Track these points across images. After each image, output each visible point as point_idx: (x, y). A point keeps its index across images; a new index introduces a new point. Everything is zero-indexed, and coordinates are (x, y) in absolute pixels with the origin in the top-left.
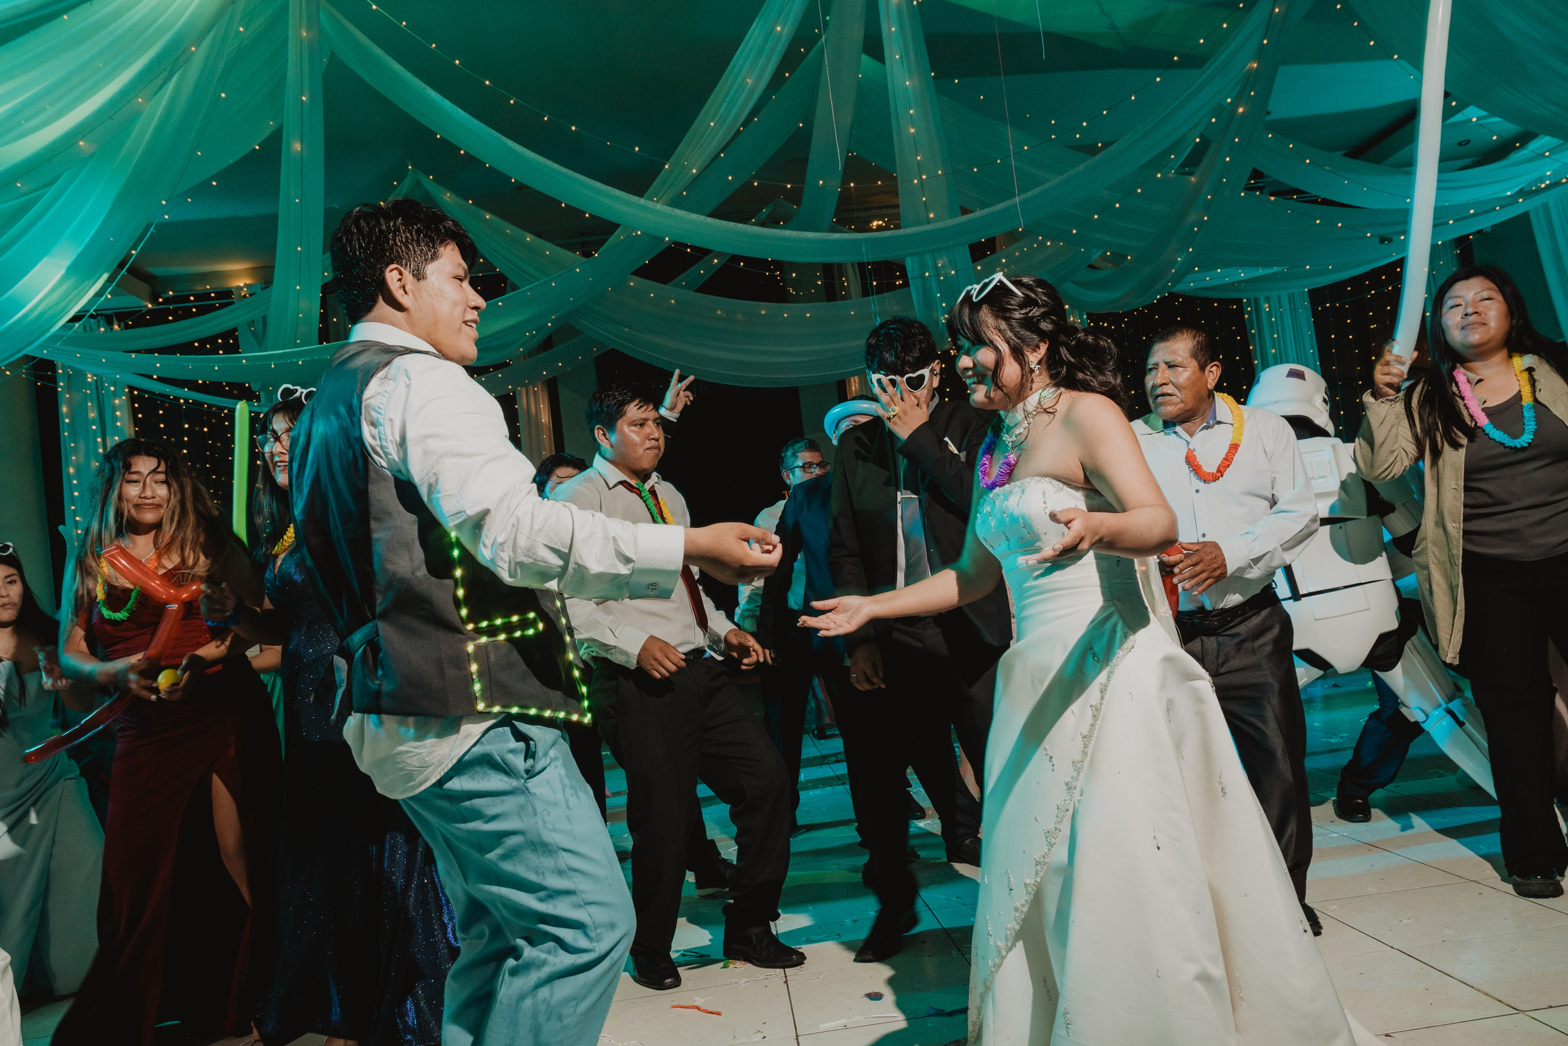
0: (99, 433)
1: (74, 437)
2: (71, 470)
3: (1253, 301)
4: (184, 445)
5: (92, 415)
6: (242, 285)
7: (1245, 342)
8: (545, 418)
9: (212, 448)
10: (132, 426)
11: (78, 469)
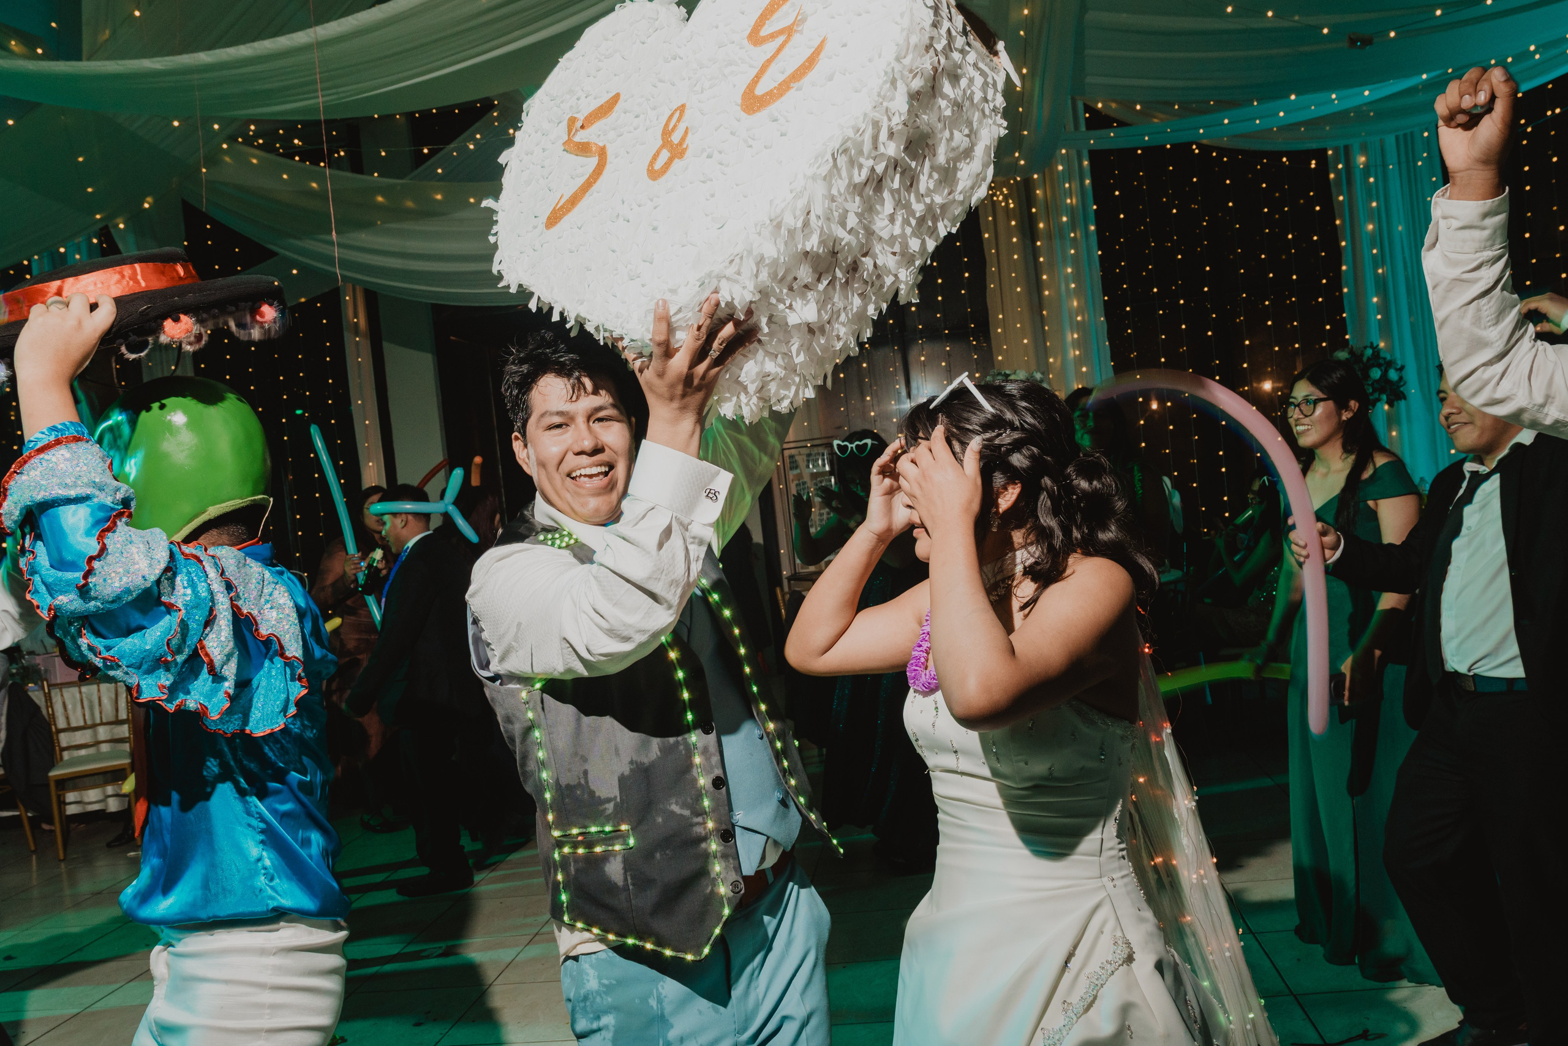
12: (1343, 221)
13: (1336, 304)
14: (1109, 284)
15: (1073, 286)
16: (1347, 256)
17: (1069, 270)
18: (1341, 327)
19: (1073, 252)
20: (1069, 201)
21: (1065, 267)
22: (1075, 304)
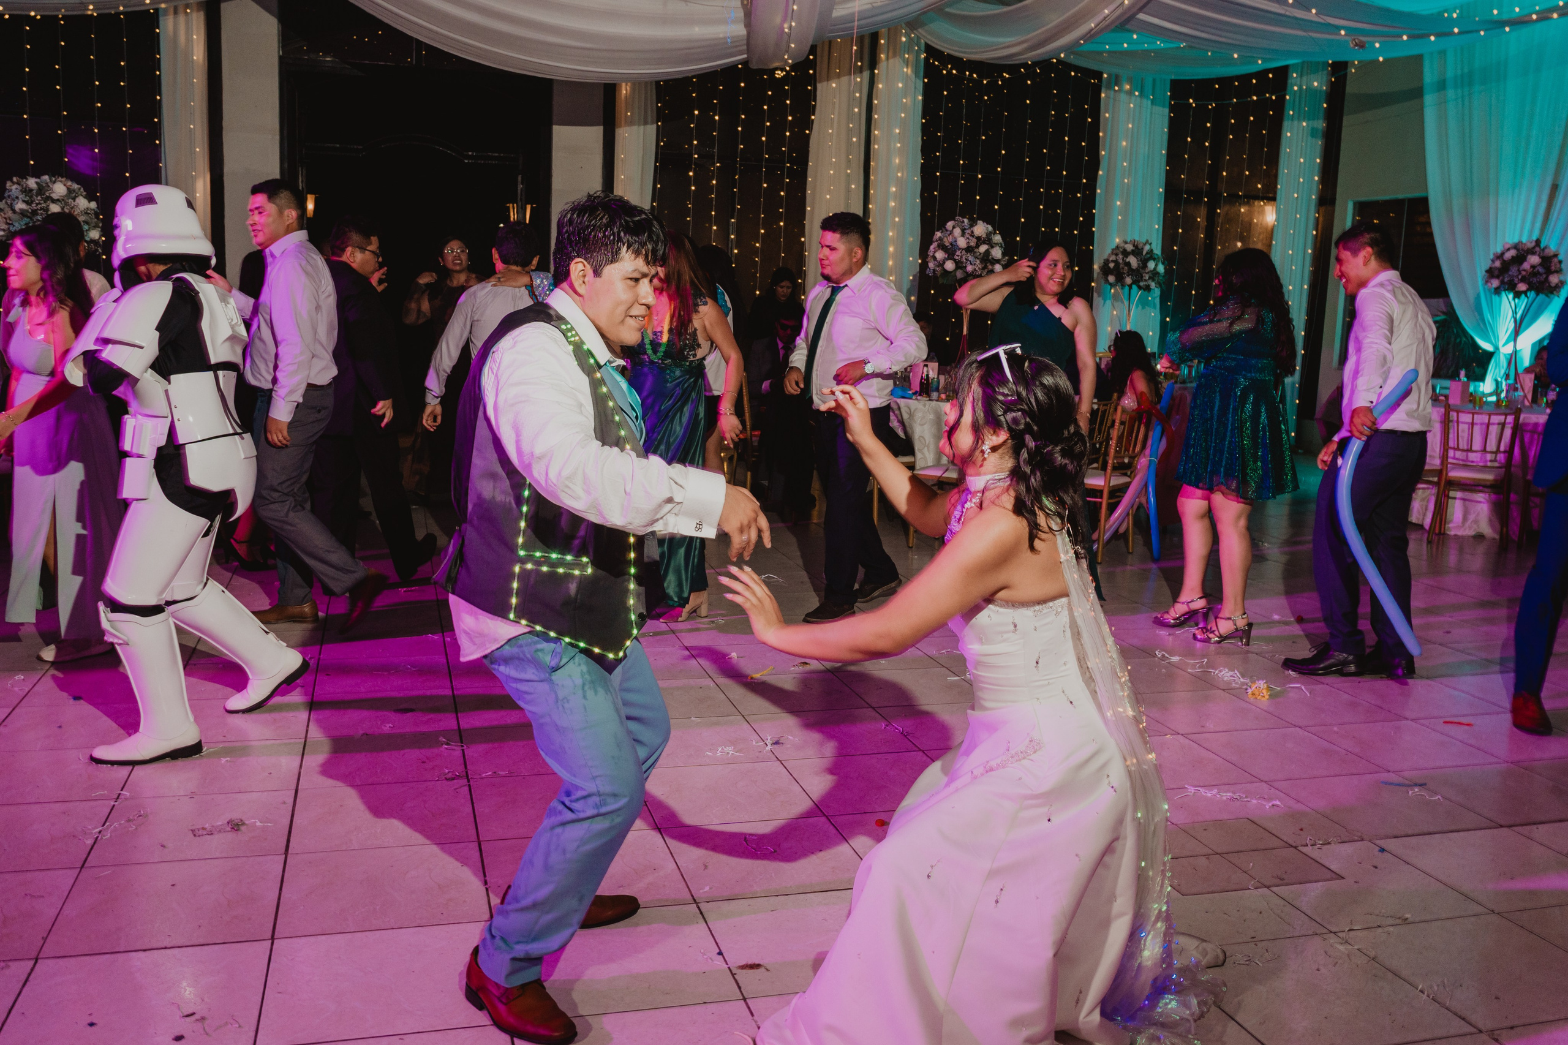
3: (1114, 77)
7: (1096, 126)
13: (1090, 201)
14: (927, 149)
16: (1104, 164)
17: (897, 131)
20: (905, 70)
22: (897, 161)
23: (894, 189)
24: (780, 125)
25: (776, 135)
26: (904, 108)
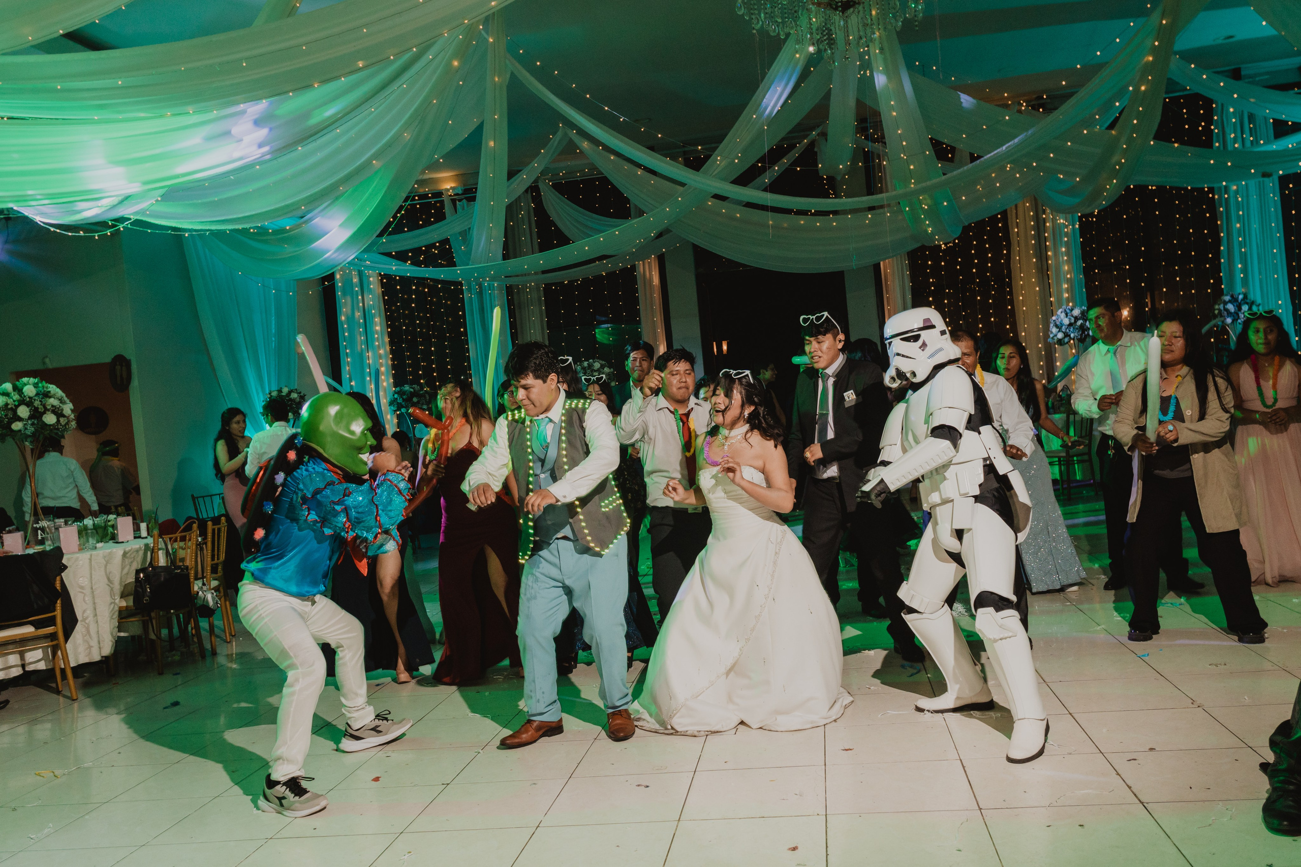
0: (360, 293)
1: (344, 294)
2: (343, 318)
4: (412, 301)
5: (356, 280)
6: (449, 187)
8: (656, 280)
9: (431, 302)
10: (380, 287)
11: (347, 318)
12: (1222, 223)
15: (1066, 258)
18: (1219, 281)
19: (1066, 239)
21: (1061, 247)
22: (1066, 268)
23: (1066, 286)
24: (984, 260)
25: (982, 267)
26: (1067, 234)
